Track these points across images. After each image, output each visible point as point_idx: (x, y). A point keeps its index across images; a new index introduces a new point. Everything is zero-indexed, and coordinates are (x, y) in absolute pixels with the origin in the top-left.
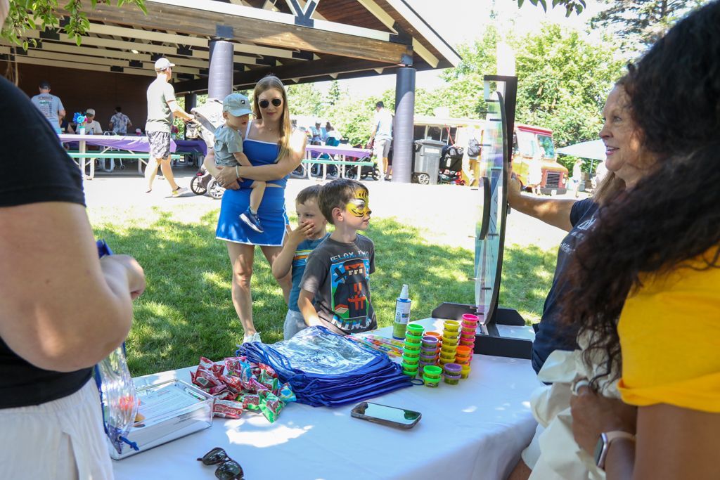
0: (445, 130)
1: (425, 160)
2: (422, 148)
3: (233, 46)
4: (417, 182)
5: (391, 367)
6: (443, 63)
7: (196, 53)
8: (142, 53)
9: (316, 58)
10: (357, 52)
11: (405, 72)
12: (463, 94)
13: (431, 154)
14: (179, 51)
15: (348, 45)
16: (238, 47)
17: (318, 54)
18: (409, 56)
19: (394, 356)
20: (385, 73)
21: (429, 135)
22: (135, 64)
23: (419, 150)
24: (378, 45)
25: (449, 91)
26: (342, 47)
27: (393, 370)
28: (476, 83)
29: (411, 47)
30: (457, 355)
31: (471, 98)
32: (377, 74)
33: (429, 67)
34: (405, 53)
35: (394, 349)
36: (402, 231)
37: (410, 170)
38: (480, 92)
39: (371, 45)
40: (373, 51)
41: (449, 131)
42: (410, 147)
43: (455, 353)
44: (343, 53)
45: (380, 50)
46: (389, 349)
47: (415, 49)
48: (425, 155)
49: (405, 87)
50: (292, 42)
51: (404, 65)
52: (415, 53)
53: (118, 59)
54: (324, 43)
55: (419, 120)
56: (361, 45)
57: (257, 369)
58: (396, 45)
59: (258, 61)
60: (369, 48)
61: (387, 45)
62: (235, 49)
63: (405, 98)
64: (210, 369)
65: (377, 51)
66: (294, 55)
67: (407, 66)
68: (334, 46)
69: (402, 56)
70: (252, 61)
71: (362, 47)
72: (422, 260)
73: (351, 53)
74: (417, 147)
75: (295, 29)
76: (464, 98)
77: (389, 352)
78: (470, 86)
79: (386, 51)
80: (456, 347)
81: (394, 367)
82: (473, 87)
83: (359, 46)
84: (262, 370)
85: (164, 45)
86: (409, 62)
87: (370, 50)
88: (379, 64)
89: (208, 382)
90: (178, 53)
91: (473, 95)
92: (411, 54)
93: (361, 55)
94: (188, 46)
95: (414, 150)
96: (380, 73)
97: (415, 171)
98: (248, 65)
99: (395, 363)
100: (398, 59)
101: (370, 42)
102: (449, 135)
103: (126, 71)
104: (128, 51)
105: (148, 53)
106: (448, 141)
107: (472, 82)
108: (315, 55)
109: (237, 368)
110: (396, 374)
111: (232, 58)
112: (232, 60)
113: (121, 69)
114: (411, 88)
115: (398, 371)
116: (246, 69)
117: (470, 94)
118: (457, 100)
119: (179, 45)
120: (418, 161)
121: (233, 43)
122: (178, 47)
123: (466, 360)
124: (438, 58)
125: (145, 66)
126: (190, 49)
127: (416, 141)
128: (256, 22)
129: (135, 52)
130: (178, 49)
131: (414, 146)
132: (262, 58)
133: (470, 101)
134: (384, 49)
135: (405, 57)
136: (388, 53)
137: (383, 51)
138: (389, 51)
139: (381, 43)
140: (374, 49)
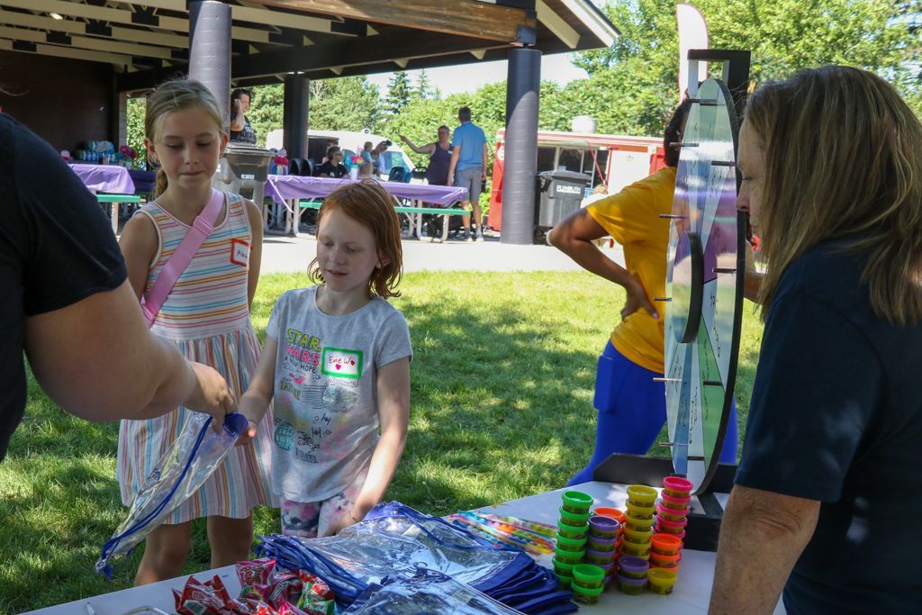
0: (589, 155)
1: (557, 204)
2: (552, 185)
3: (230, 10)
4: (543, 242)
5: (538, 575)
6: (588, 40)
7: (165, 22)
8: (68, 18)
9: (371, 32)
10: (443, 22)
11: (524, 55)
12: (617, 95)
13: (567, 195)
14: (134, 18)
15: (426, 9)
16: (239, 13)
17: (375, 25)
18: (529, 29)
19: (537, 554)
20: (487, 58)
21: (561, 163)
22: (57, 37)
23: (546, 188)
24: (477, 10)
25: (593, 89)
26: (415, 12)
27: (540, 583)
28: (640, 74)
29: (531, 13)
30: (653, 550)
31: (631, 100)
32: (474, 60)
33: (564, 48)
34: (523, 23)
35: (536, 541)
36: (523, 327)
37: (530, 223)
38: (646, 91)
39: (466, 10)
40: (470, 20)
41: (595, 158)
42: (531, 183)
43: (648, 546)
44: (419, 23)
45: (480, 19)
46: (529, 541)
47: (540, 17)
48: (557, 197)
49: (523, 83)
50: (330, 4)
51: (521, 45)
52: (539, 24)
53: (26, 28)
54: (386, 7)
55: (547, 136)
56: (449, 9)
57: (295, 582)
58: (508, 10)
59: (272, 37)
60: (463, 15)
61: (492, 9)
62: (235, 16)
63: (524, 101)
64: (208, 584)
65: (476, 21)
66: (335, 26)
67: (526, 45)
68: (403, 11)
69: (518, 29)
70: (262, 37)
71: (450, 13)
72: (560, 376)
73: (431, 24)
74: (543, 183)
76: (620, 101)
77: (530, 546)
78: (629, 81)
79: (491, 20)
80: (649, 534)
81: (543, 576)
82: (635, 82)
83: (445, 12)
84: (306, 585)
85: (109, 6)
86: (529, 38)
87: (464, 19)
88: (479, 43)
89: (205, 608)
90: (133, 21)
91: (634, 96)
92: (532, 24)
93: (448, 27)
94: (151, 9)
95: (539, 188)
96: (480, 57)
97: (541, 224)
98: (255, 44)
99: (543, 568)
100: (510, 33)
102: (595, 163)
103: (41, 50)
104: (44, 14)
105: (80, 19)
106: (593, 172)
107: (633, 72)
108: (368, 27)
109: (259, 581)
110: (546, 589)
111: (229, 31)
112: (229, 34)
113: (31, 46)
114: (533, 83)
115: (550, 583)
116: (252, 50)
117: (629, 94)
118: (607, 104)
119: (134, 6)
120: (546, 205)
121: (230, 6)
122: (134, 11)
123: (673, 559)
124: (579, 32)
125: (76, 41)
126: (154, 14)
127: (542, 174)
129: (57, 17)
130: (133, 14)
131: (537, 181)
132: (280, 32)
133: (630, 106)
134: (488, 16)
135: (524, 30)
136: (494, 24)
137: (485, 19)
138: (495, 21)
139: (482, 7)
140: (470, 17)
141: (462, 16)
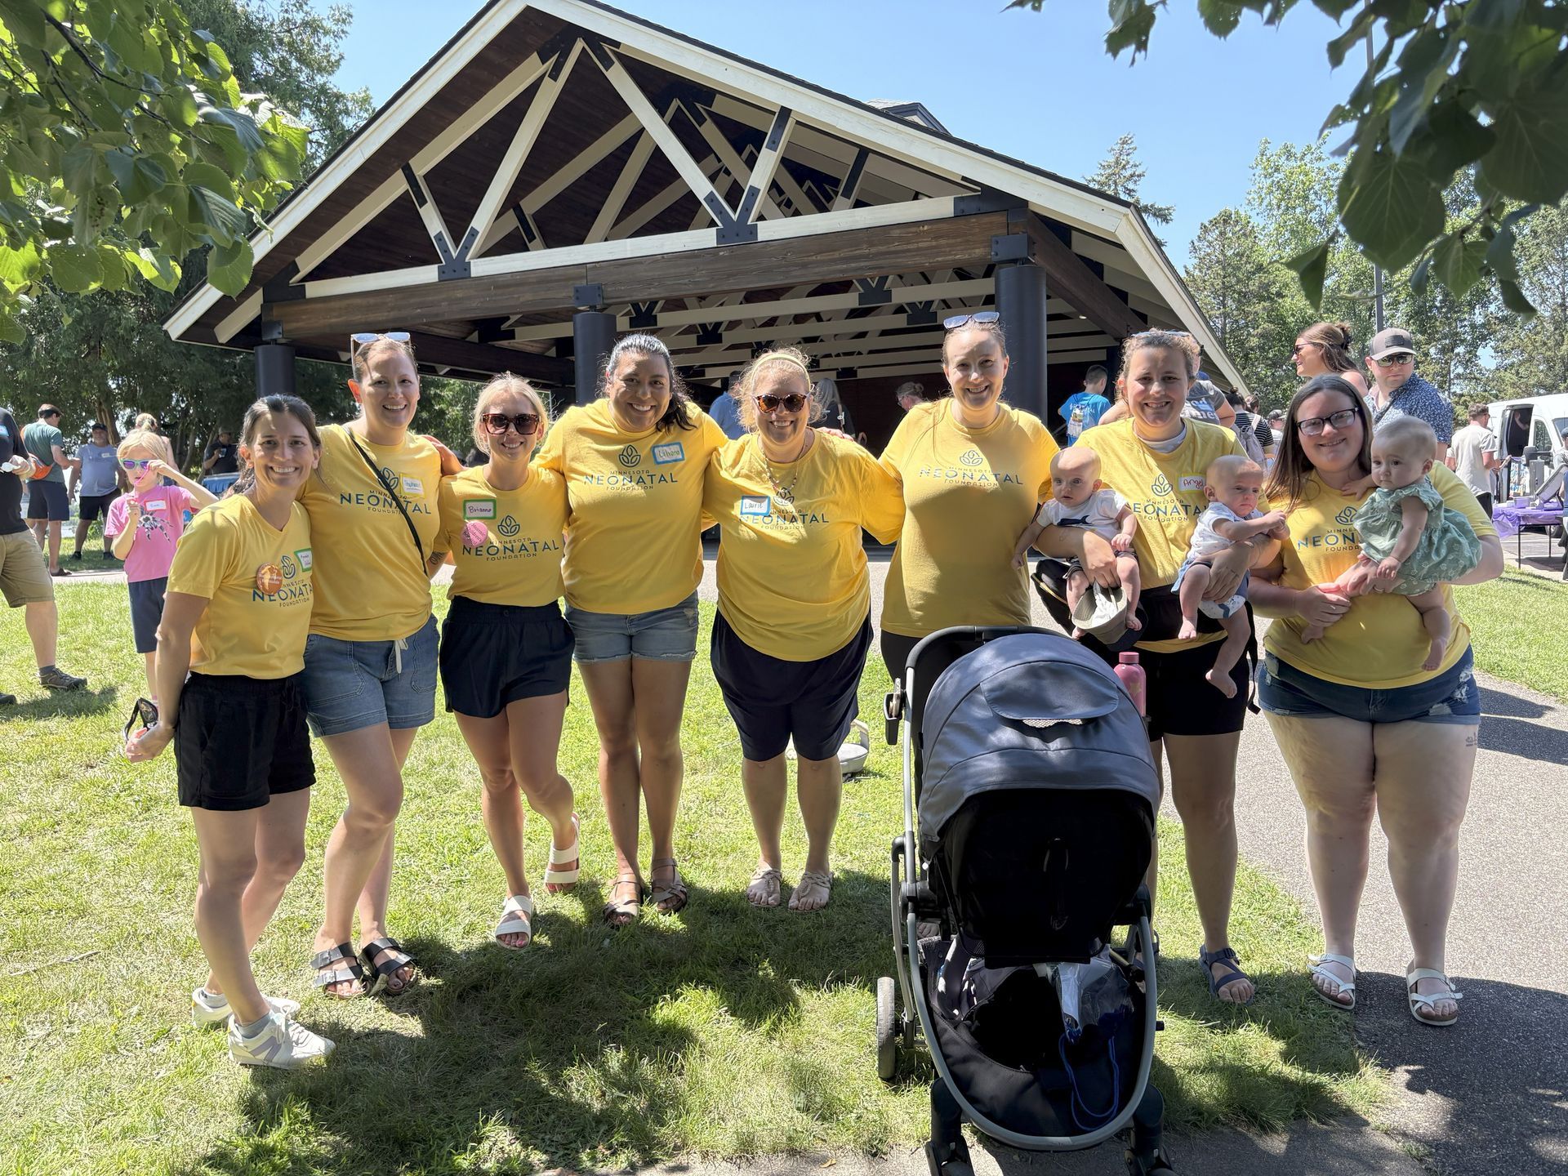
10: (862, 264)
15: (836, 255)
24: (918, 234)
26: (823, 263)
34: (1003, 231)
39: (900, 239)
40: (908, 251)
45: (923, 245)
58: (976, 220)
61: (945, 226)
65: (919, 249)
68: (804, 266)
69: (993, 242)
71: (874, 250)
75: (716, 254)
79: (942, 242)
87: (897, 252)
101: (896, 233)
128: (641, 263)
134: (936, 238)
135: (1007, 242)
136: (949, 245)
137: (934, 243)
138: (951, 241)
139: (926, 228)
140: (910, 247)
141: (893, 249)
